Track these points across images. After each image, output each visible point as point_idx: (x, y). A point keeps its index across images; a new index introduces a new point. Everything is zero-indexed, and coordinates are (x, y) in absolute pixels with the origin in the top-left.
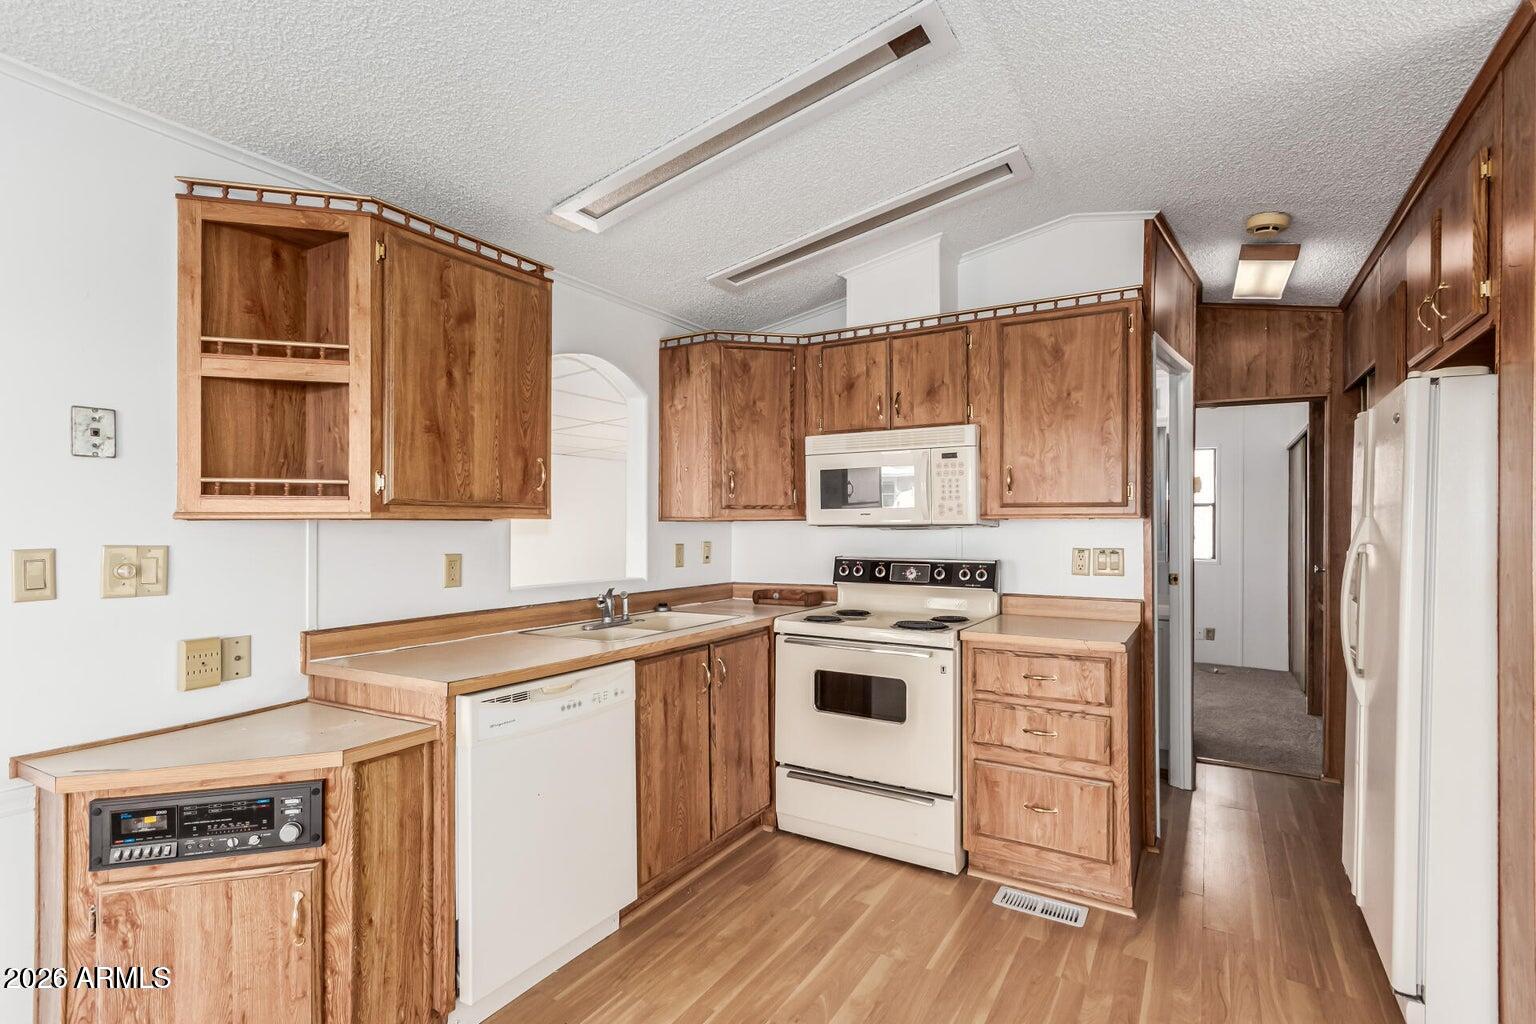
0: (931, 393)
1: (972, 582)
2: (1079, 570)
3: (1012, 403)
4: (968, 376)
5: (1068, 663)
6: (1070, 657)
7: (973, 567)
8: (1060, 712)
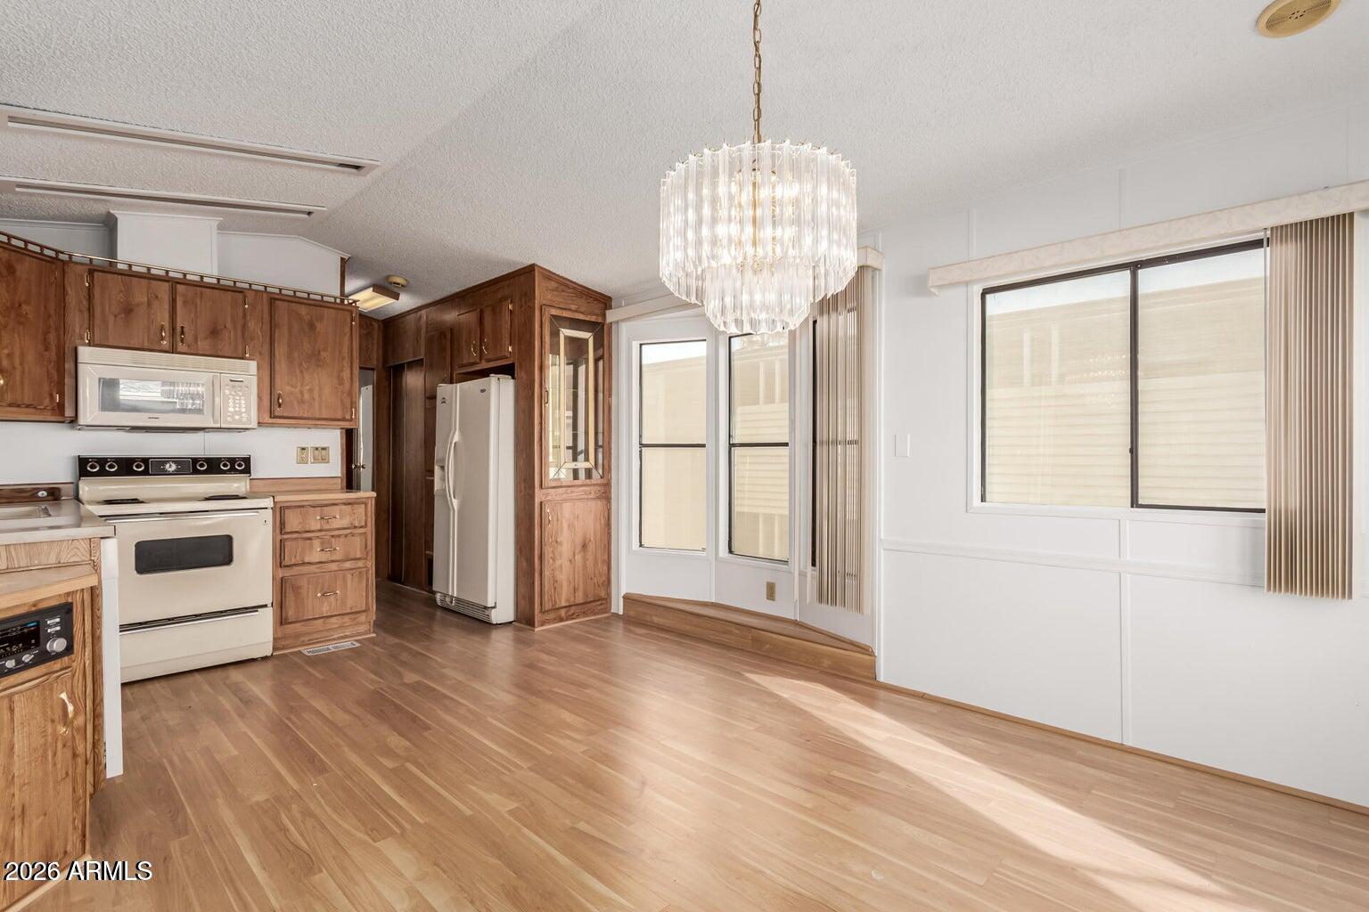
0: (214, 332)
1: (233, 470)
2: (302, 461)
3: (281, 350)
4: (244, 326)
5: (344, 507)
6: (345, 504)
7: (232, 461)
8: (339, 536)
